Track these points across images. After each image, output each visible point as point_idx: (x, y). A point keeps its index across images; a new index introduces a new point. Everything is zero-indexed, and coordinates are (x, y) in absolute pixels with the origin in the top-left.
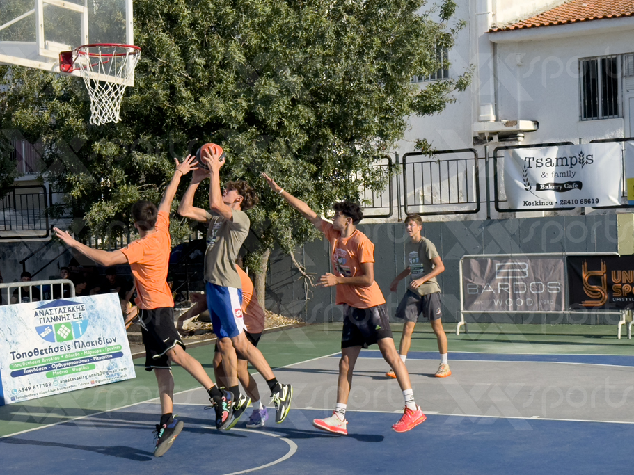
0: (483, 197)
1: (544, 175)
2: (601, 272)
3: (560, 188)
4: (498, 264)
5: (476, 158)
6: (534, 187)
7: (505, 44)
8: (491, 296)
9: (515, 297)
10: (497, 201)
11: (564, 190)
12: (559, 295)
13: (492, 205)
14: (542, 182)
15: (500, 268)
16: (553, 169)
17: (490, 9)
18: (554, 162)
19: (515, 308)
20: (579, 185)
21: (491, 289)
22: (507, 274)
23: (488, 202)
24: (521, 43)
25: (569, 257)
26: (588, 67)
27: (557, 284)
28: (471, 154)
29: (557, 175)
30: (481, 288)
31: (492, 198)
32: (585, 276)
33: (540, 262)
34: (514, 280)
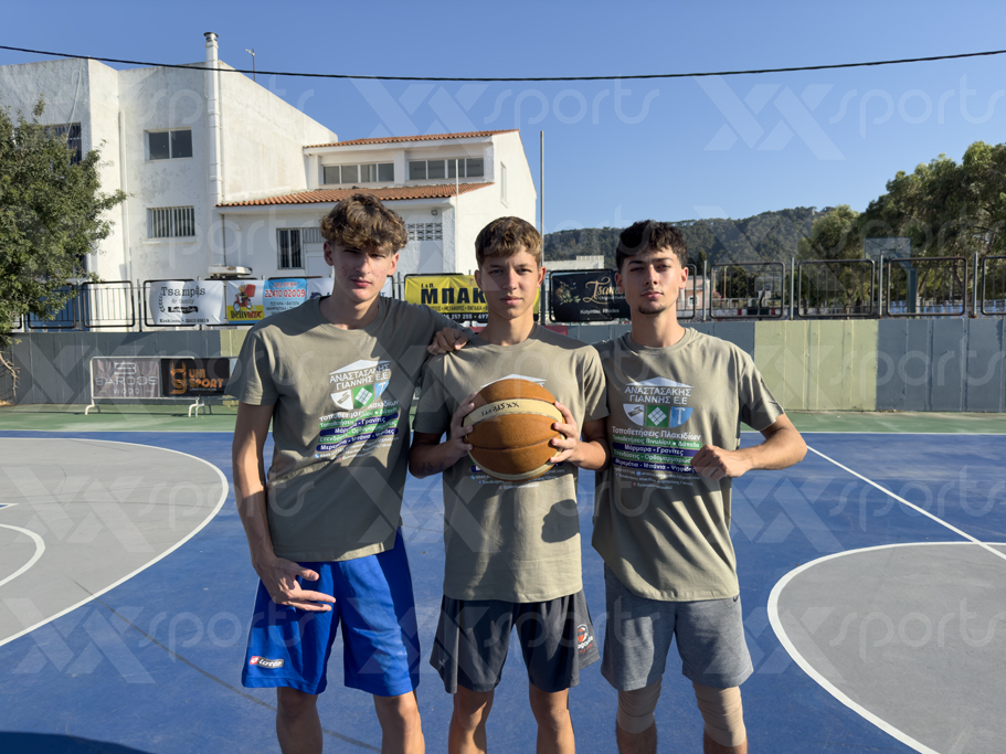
0: (137, 316)
1: (174, 301)
2: (182, 371)
3: (186, 311)
4: (116, 364)
5: (132, 288)
6: (167, 310)
7: (230, 215)
8: (112, 386)
9: (128, 387)
10: (146, 319)
11: (187, 312)
12: (156, 386)
13: (143, 321)
14: (173, 306)
15: (118, 366)
16: (180, 297)
17: (219, 190)
18: (181, 292)
19: (128, 395)
20: (196, 309)
21: (111, 382)
22: (122, 371)
23: (140, 319)
24: (240, 215)
25: (163, 360)
26: (283, 234)
27: (153, 378)
28: (129, 285)
29: (183, 302)
30: (104, 381)
31: (143, 317)
32: (173, 373)
33: (144, 363)
34: (127, 375)
